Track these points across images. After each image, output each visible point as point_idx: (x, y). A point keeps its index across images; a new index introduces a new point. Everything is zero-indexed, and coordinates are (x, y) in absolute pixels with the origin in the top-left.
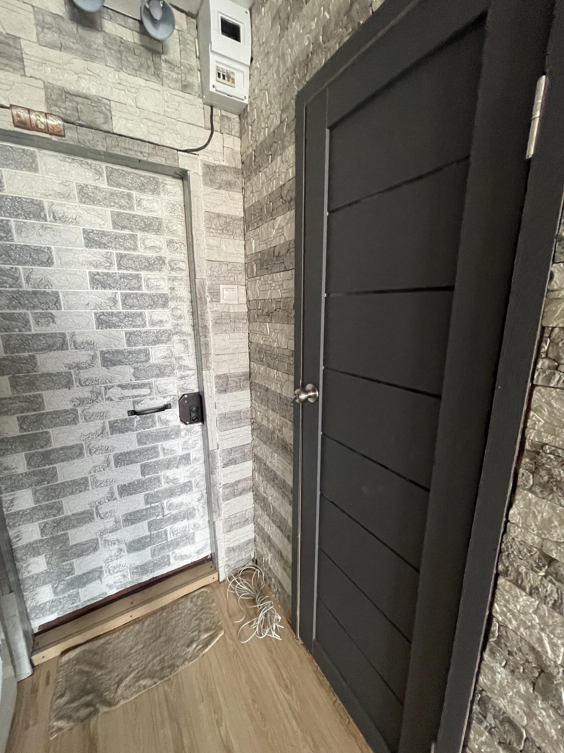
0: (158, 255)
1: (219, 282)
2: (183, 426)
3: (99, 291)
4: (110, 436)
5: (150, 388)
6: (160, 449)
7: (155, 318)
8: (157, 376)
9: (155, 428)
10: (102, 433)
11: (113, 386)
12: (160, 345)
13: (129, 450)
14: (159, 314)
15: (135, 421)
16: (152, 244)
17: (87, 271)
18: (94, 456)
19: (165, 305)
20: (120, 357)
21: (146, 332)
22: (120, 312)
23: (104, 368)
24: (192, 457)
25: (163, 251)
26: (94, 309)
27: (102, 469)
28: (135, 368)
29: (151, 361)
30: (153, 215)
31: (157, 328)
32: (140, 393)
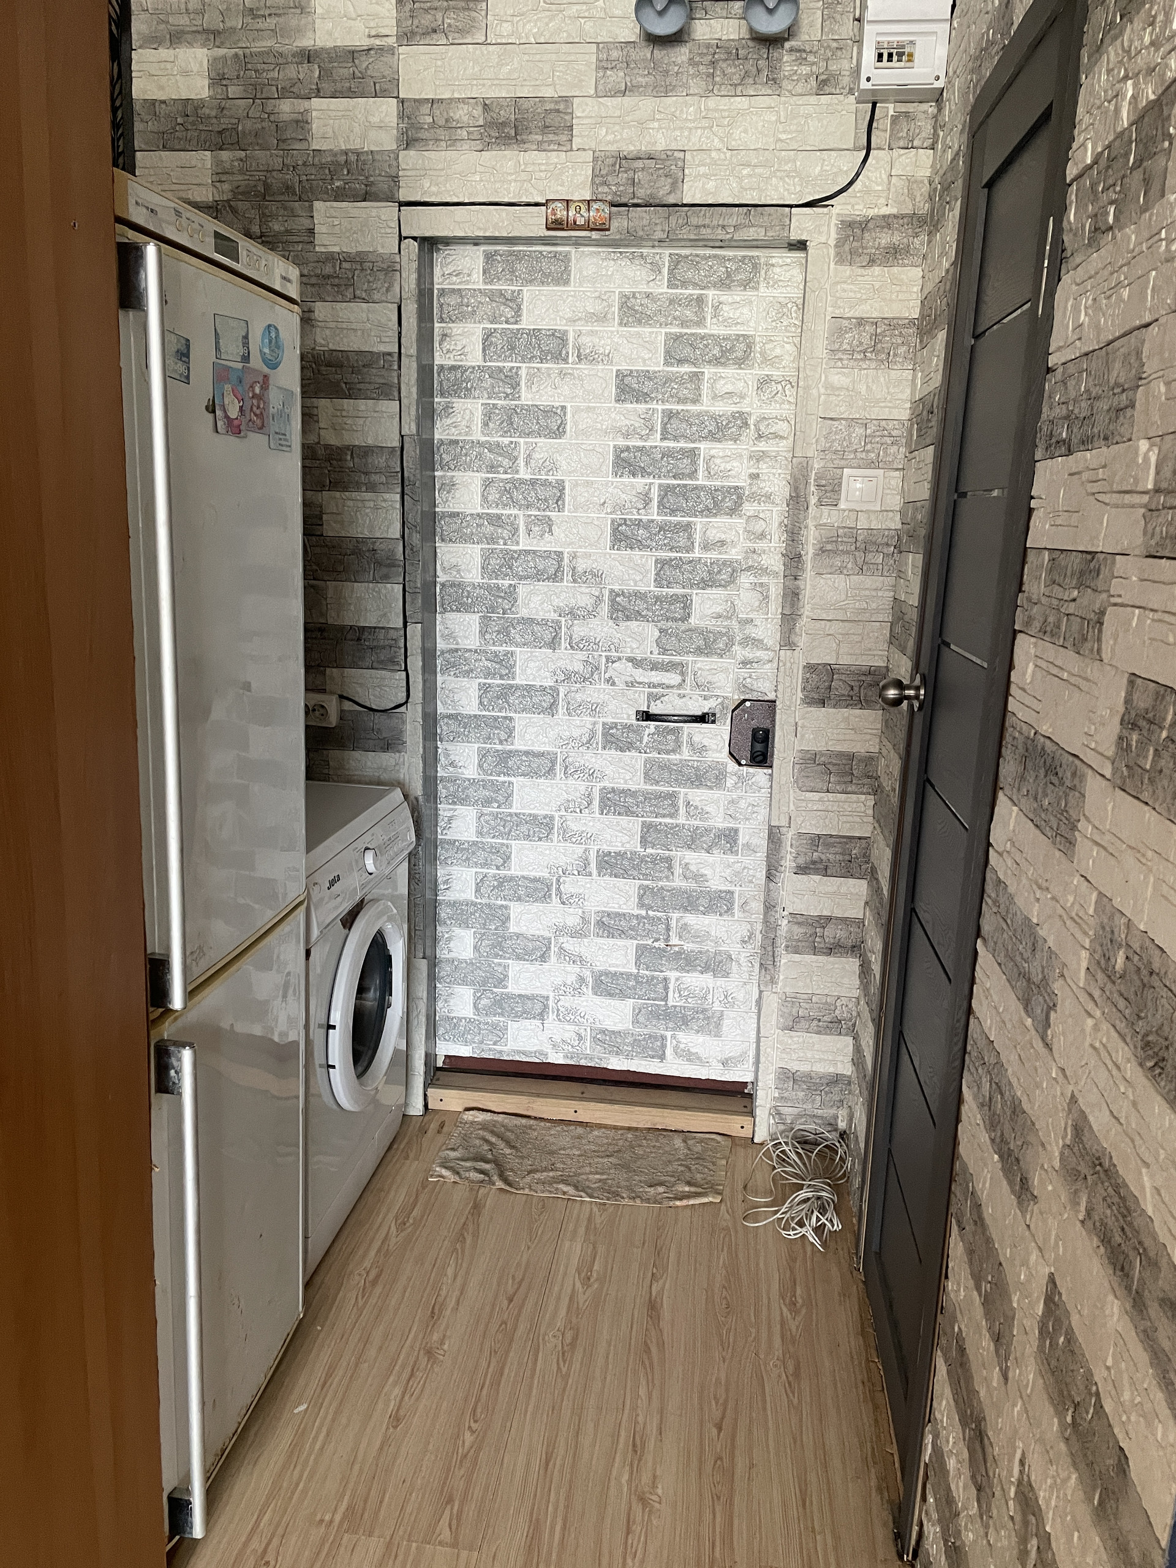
0: (735, 410)
1: (843, 463)
2: (732, 766)
3: (625, 480)
4: (600, 751)
5: (682, 674)
6: (681, 801)
7: (714, 535)
8: (699, 651)
9: (678, 757)
10: (588, 742)
11: (620, 659)
12: (714, 591)
13: (626, 787)
14: (719, 526)
15: (647, 733)
16: (729, 388)
17: (611, 444)
18: (571, 781)
19: (734, 510)
20: (641, 606)
21: (691, 562)
22: (653, 521)
23: (611, 623)
24: (742, 840)
25: (747, 401)
26: (611, 513)
27: (578, 810)
28: (661, 631)
29: (692, 620)
30: (740, 330)
31: (713, 555)
32: (664, 681)
